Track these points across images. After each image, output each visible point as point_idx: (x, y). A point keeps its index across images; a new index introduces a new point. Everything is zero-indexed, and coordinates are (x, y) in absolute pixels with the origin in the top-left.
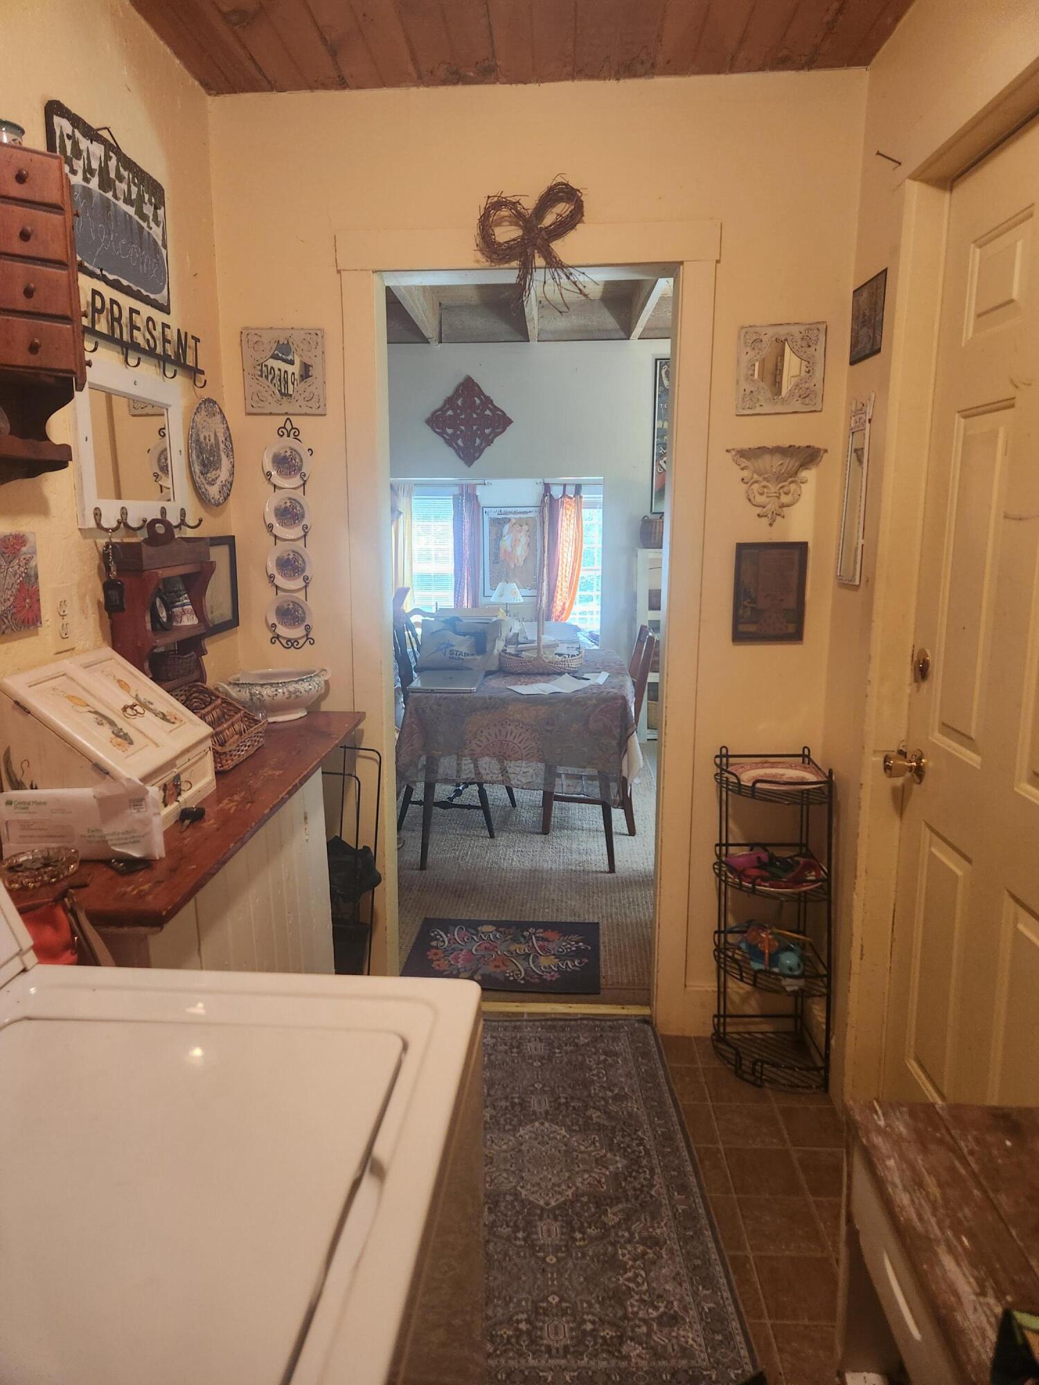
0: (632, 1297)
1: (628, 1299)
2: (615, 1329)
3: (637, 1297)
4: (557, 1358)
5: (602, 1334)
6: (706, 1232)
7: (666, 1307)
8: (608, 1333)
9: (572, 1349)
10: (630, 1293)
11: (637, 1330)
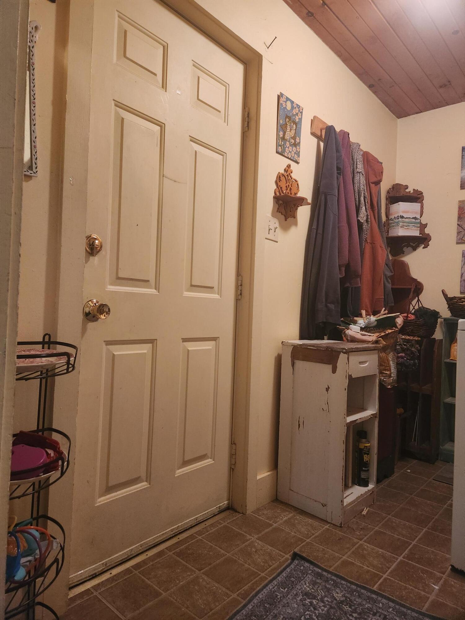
0: (319, 613)
1: (322, 614)
2: (341, 607)
3: (317, 612)
4: (382, 613)
5: (350, 609)
6: (244, 613)
7: (305, 600)
8: (346, 608)
9: (372, 613)
10: (319, 615)
11: (330, 600)
